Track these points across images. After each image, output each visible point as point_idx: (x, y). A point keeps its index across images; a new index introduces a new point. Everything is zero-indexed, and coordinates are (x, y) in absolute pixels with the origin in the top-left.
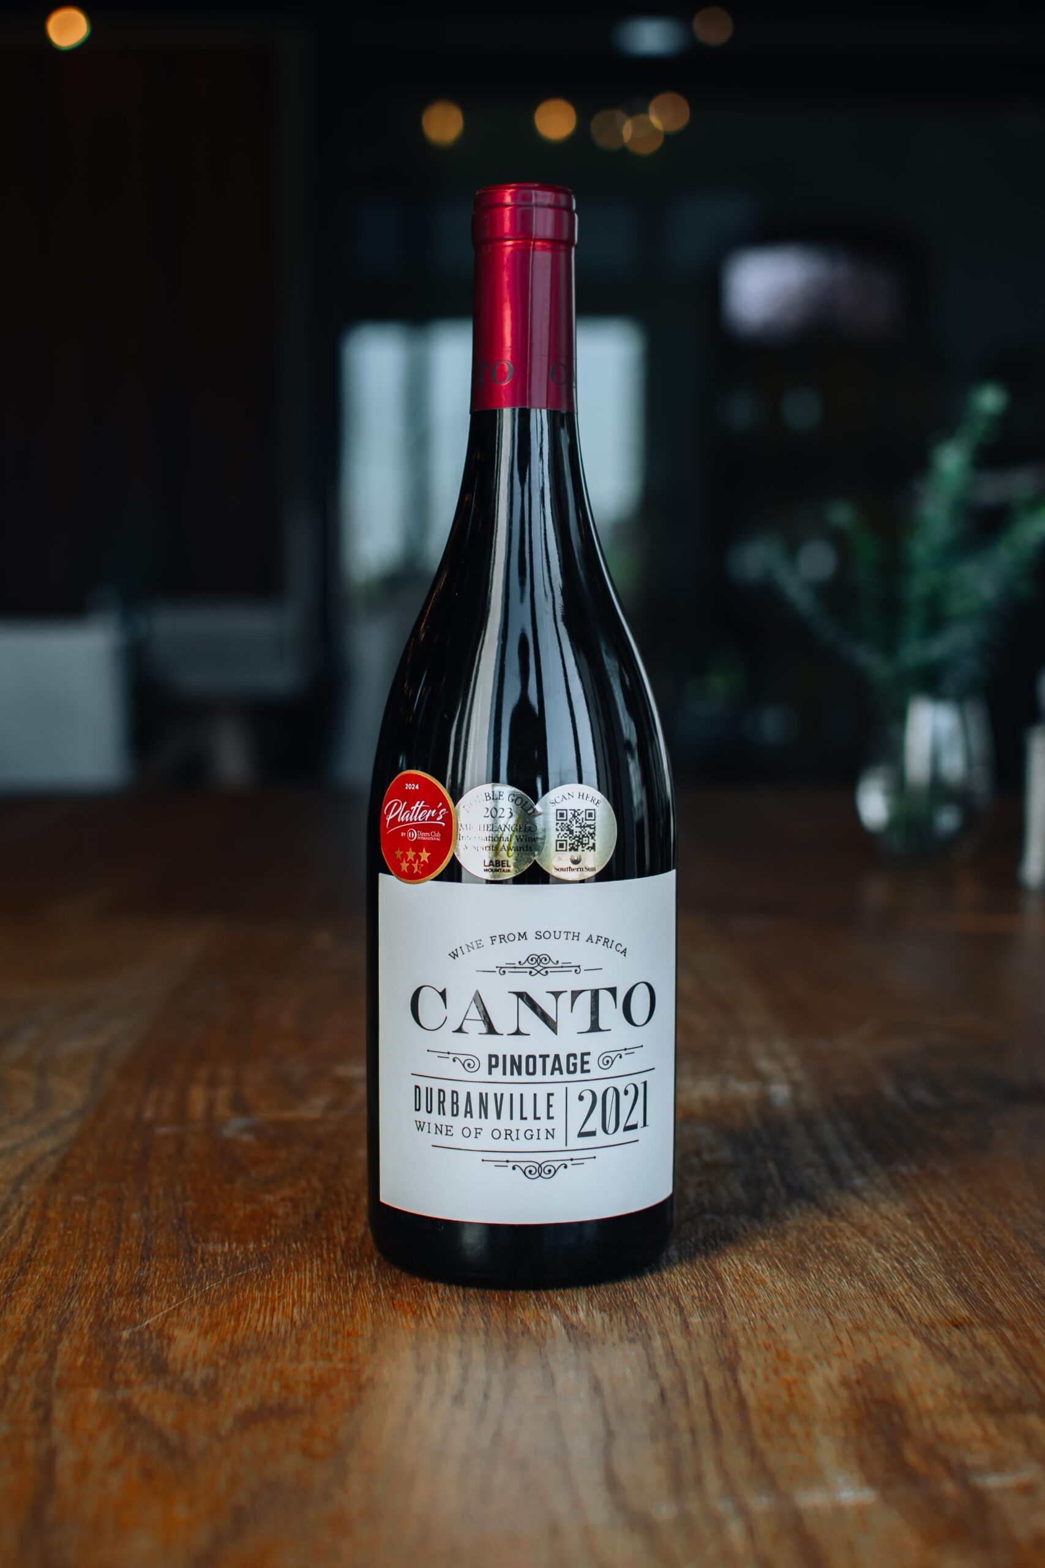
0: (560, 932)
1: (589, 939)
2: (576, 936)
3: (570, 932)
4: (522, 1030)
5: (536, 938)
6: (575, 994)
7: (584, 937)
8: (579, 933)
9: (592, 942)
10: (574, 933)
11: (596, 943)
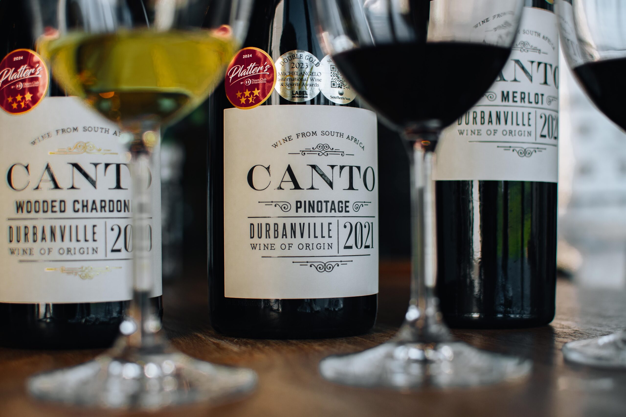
0: (334, 132)
1: (348, 137)
2: (342, 135)
3: (339, 133)
4: (314, 187)
5: (322, 135)
6: (342, 168)
7: (345, 136)
8: (343, 134)
9: (349, 139)
10: (341, 133)
11: (351, 140)
